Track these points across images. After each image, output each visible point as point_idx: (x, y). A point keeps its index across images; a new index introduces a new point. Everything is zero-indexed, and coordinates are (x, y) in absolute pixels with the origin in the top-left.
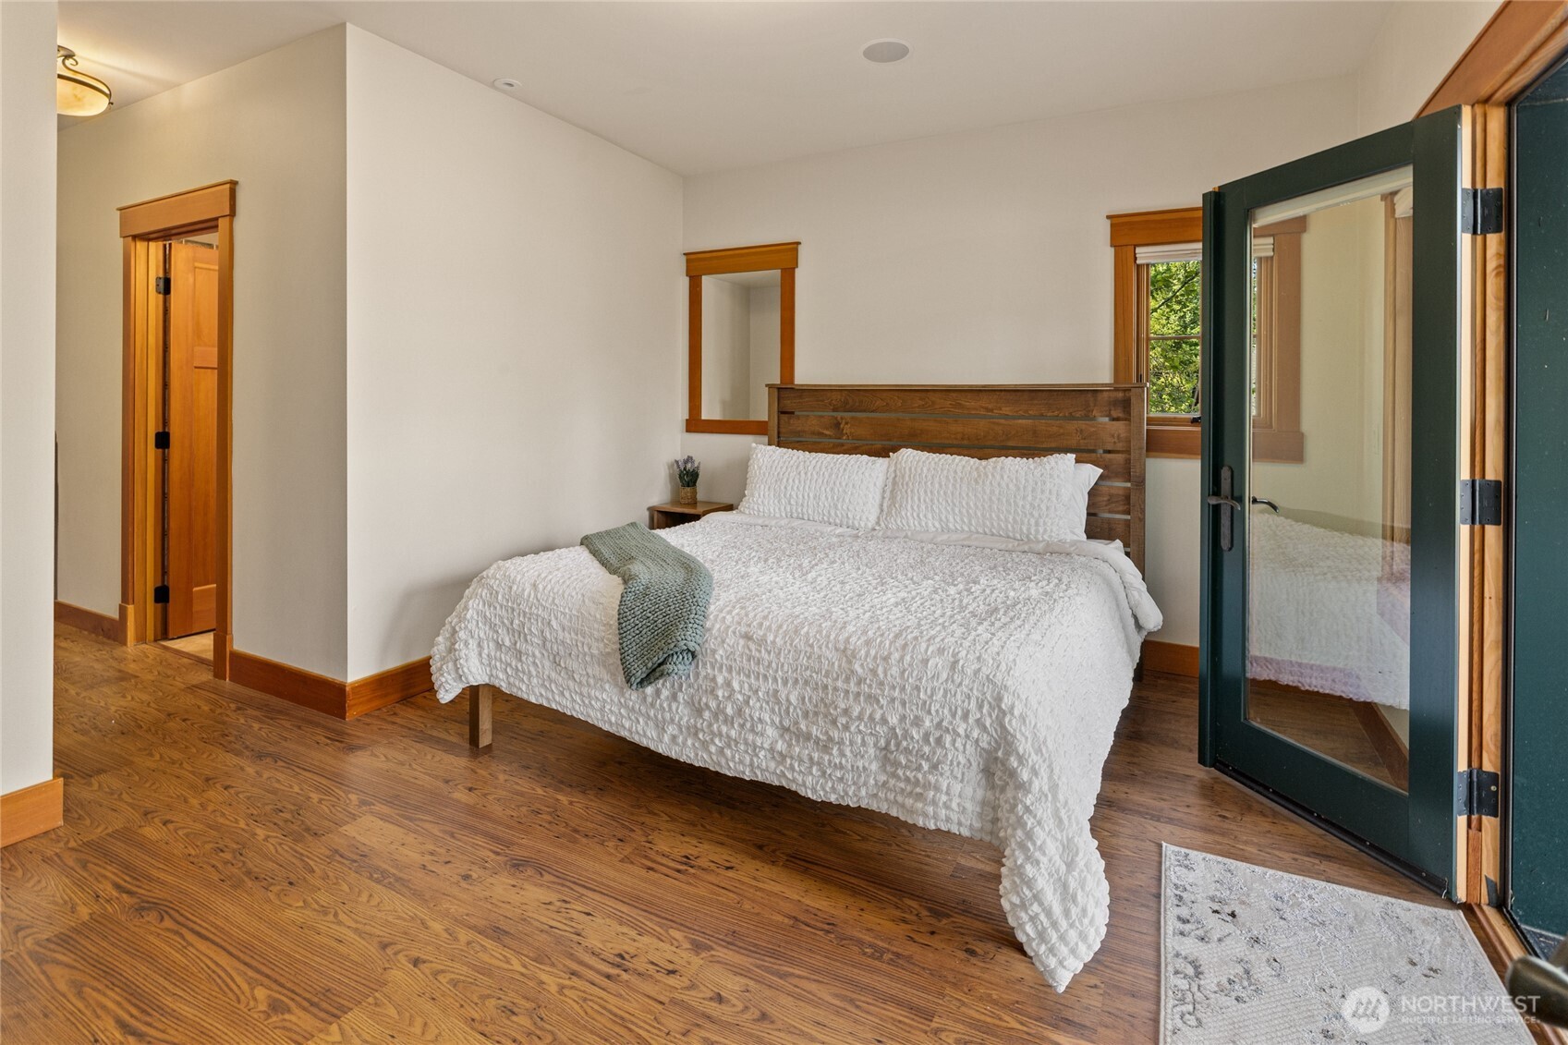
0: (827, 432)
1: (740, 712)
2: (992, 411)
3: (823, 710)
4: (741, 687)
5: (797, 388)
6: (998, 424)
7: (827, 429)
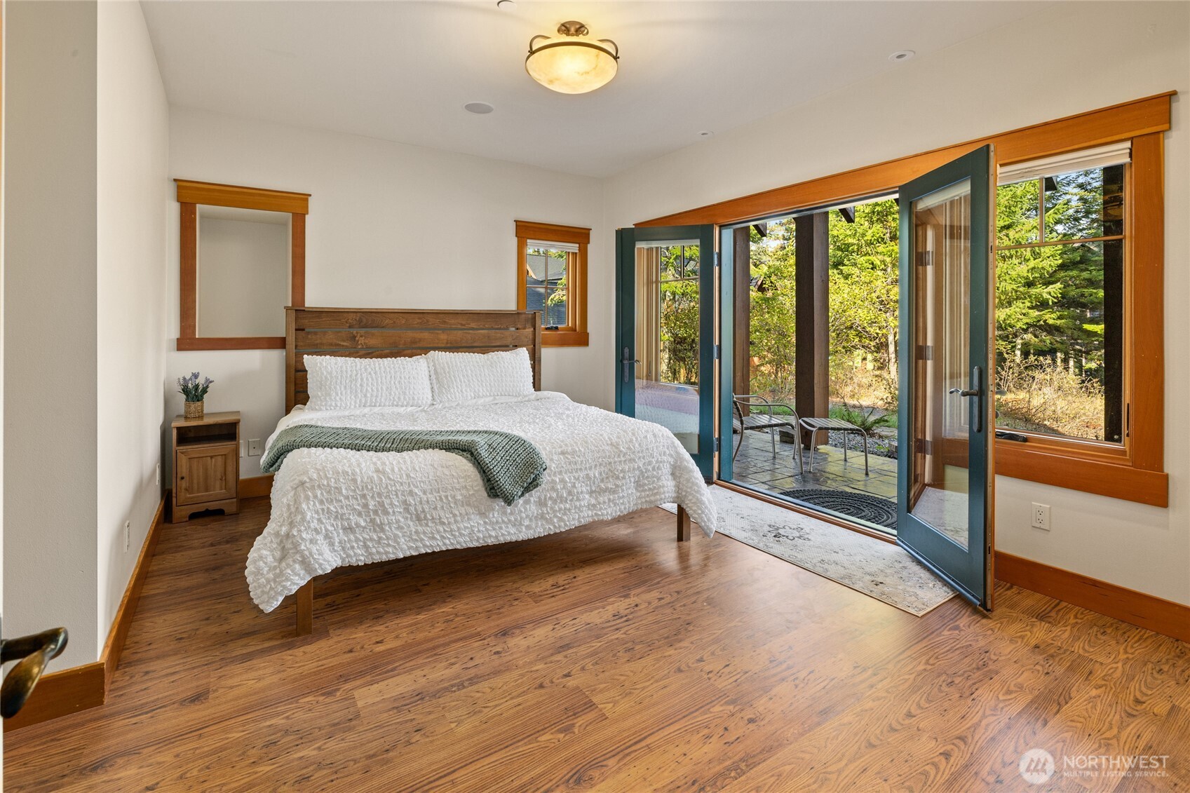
0: (345, 344)
1: (570, 493)
2: (464, 325)
3: (612, 474)
4: (570, 479)
5: (306, 310)
6: (469, 333)
7: (344, 341)
